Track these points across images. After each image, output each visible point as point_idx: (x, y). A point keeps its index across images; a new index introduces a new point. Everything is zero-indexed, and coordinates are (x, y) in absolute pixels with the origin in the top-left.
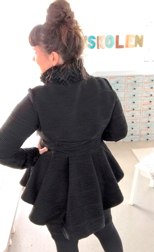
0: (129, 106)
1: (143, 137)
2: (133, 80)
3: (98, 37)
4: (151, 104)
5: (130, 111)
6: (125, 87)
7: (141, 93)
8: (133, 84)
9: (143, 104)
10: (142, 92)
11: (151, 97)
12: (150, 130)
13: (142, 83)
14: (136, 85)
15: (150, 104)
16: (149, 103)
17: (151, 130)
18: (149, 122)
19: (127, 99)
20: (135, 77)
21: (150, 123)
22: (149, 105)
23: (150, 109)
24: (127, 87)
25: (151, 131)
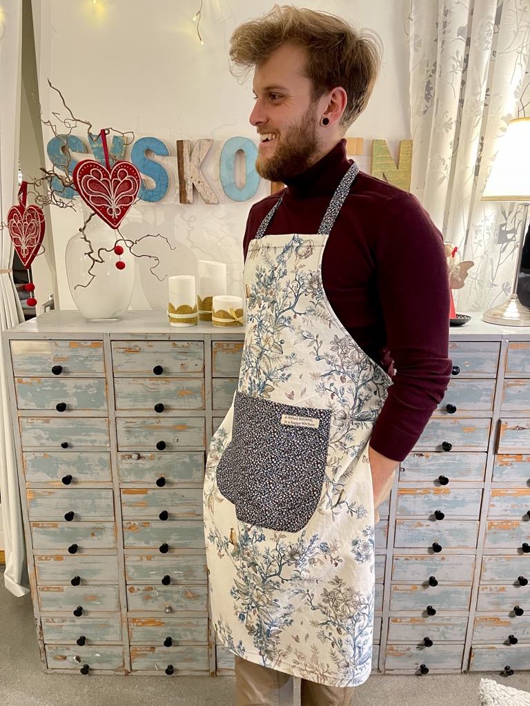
1: (399, 655)
3: (180, 143)
4: (447, 492)
9: (402, 492)
11: (445, 457)
12: (442, 625)
15: (437, 492)
16: (432, 485)
17: (445, 622)
18: (433, 582)
21: (442, 588)
22: (435, 498)
23: (439, 516)
25: (442, 628)
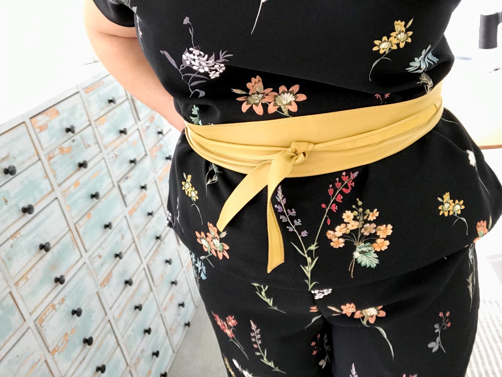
0: (100, 257)
1: (176, 330)
2: (58, 123)
4: (145, 195)
5: (111, 272)
6: (47, 177)
7: (106, 169)
8: (65, 145)
9: (131, 213)
10: (107, 167)
11: (136, 171)
13: (90, 125)
14: (78, 146)
15: (142, 199)
16: (139, 197)
19: (80, 230)
20: (56, 107)
24: (55, 176)
